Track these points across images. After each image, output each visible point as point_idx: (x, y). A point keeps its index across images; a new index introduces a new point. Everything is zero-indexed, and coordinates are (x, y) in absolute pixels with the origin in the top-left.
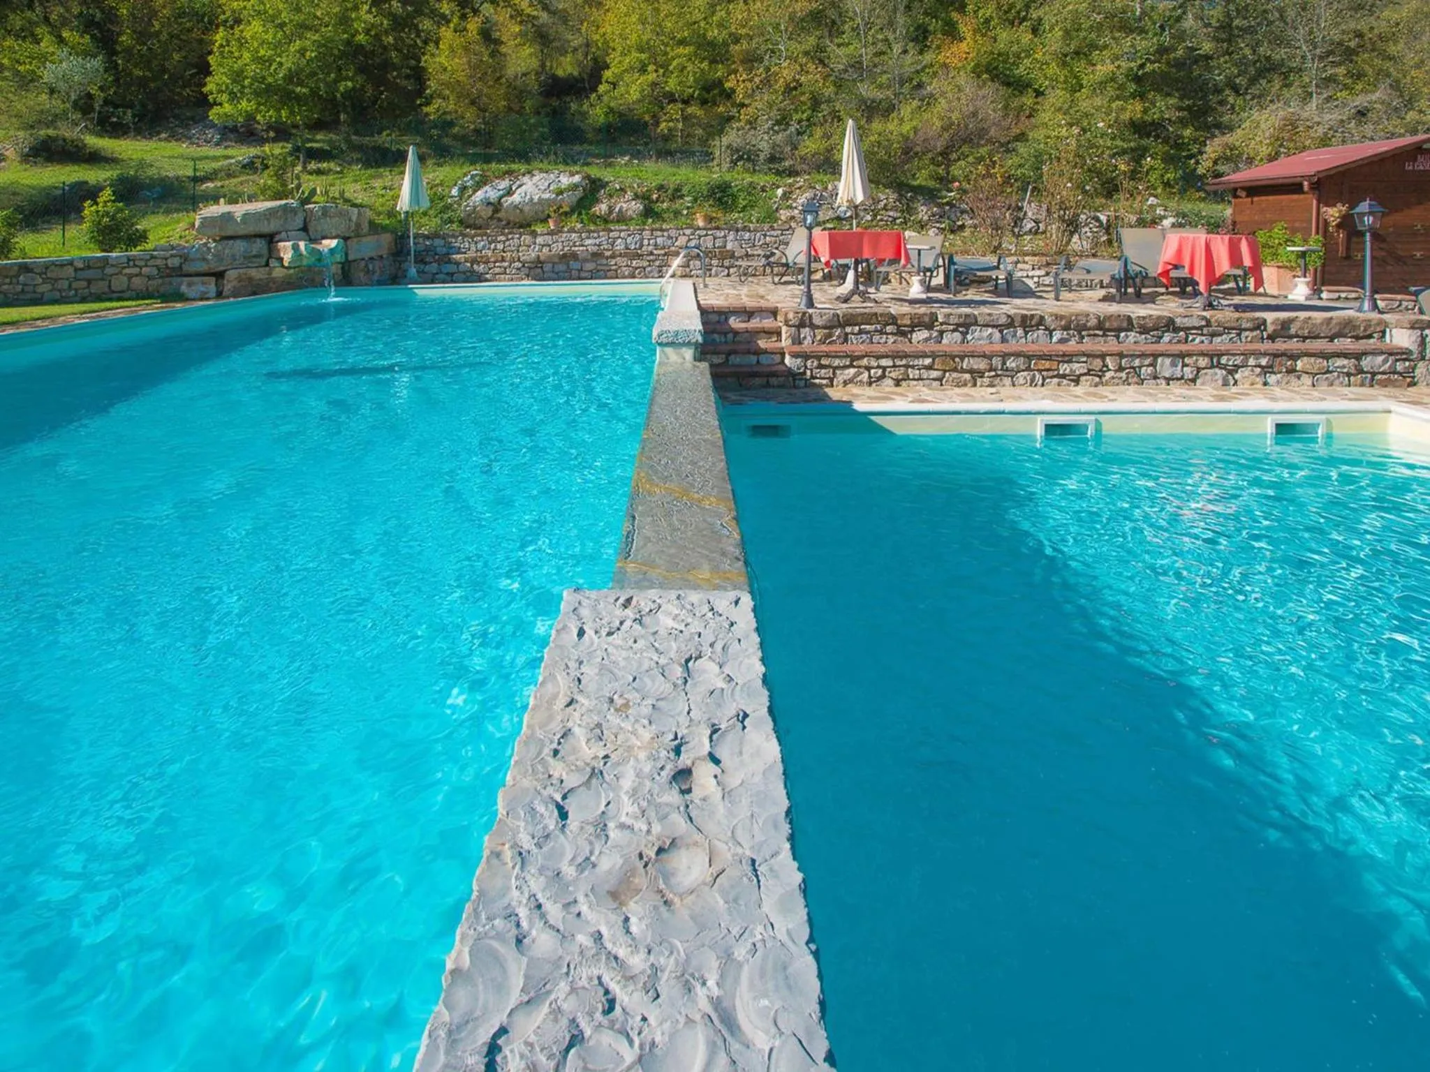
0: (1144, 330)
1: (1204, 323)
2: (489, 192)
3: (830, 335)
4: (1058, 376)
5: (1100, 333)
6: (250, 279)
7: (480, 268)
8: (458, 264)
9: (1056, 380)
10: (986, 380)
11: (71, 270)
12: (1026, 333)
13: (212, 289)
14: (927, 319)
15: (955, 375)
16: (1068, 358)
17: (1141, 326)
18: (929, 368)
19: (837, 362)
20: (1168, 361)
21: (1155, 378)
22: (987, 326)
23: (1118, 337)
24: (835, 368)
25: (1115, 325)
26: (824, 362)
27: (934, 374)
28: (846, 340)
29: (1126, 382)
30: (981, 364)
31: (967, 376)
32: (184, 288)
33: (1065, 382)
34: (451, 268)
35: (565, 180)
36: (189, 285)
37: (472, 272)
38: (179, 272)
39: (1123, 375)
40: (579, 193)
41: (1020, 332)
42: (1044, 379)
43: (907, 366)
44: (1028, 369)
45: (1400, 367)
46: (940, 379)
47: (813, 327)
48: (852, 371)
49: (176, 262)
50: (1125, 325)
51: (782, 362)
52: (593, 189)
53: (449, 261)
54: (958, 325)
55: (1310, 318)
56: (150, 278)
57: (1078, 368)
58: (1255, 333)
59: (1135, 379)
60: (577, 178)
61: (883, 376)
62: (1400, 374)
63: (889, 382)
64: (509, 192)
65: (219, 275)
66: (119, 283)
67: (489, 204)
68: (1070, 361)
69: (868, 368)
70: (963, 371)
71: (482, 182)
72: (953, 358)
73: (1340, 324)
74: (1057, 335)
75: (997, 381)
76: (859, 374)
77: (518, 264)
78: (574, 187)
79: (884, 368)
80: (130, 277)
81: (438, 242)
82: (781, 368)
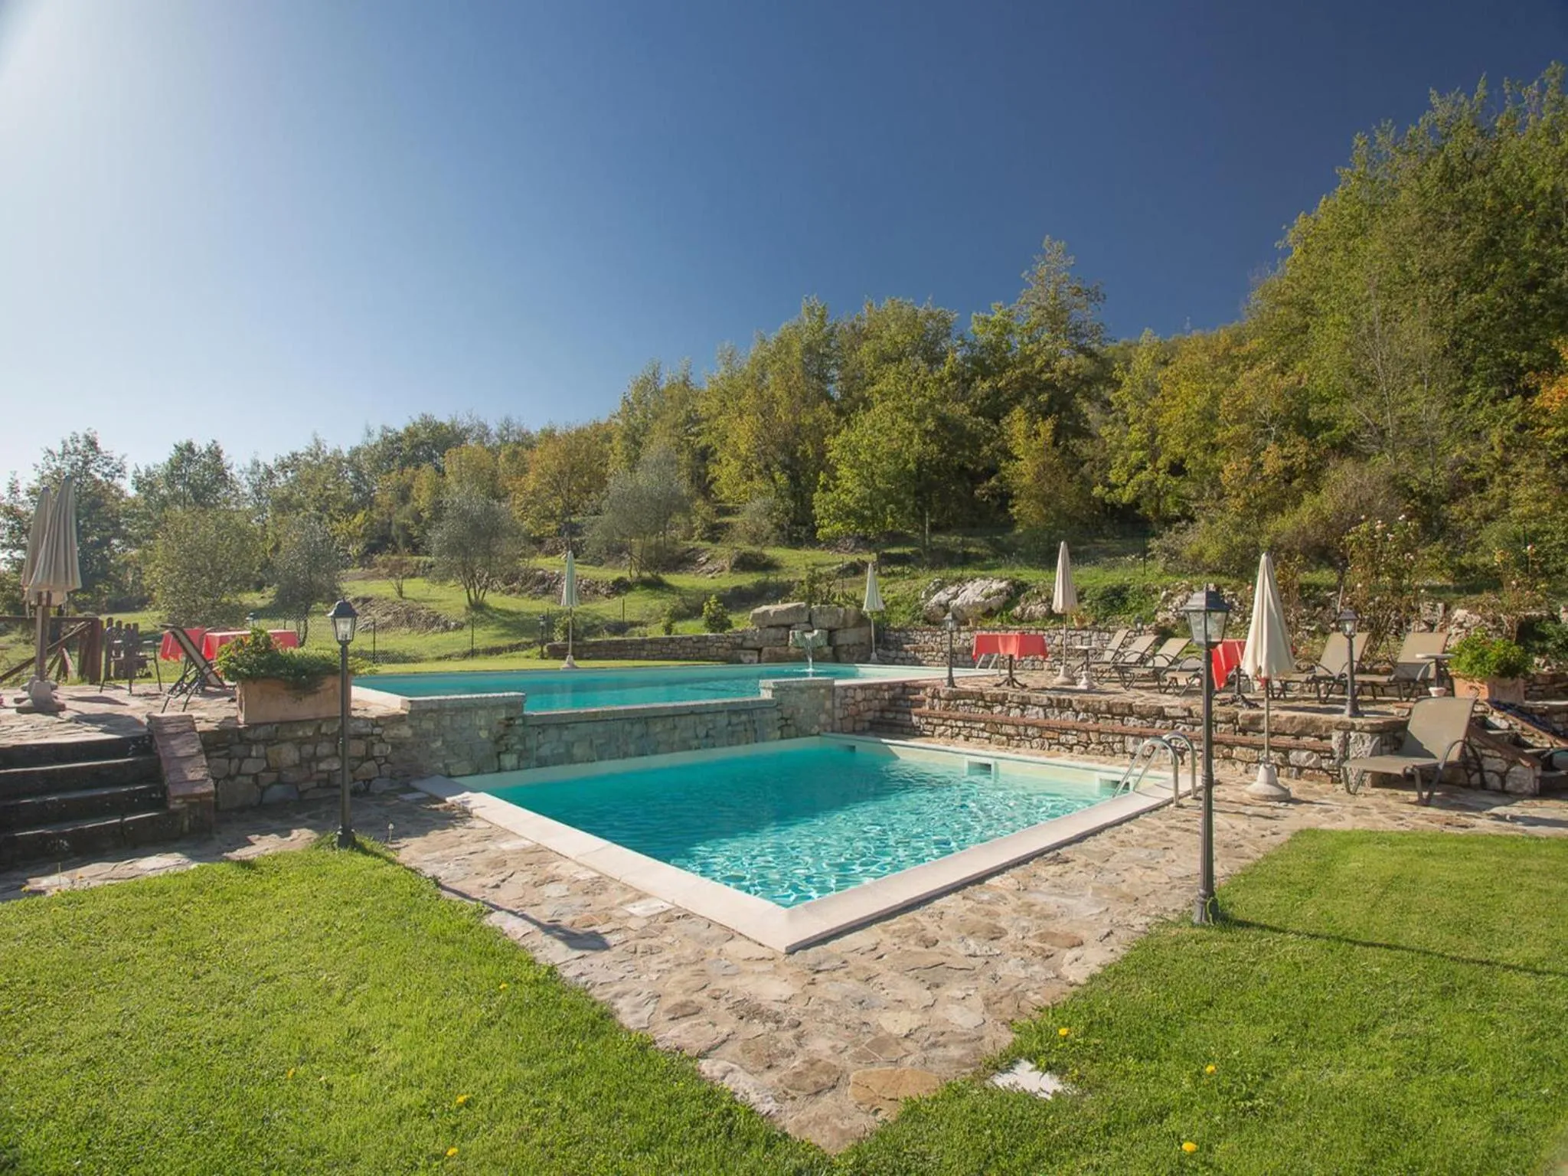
0: (1142, 717)
1: (1186, 714)
2: (941, 597)
3: (949, 705)
4: (1059, 744)
5: (1109, 716)
6: (776, 653)
7: (919, 656)
8: (907, 651)
9: (1057, 747)
10: (1015, 742)
11: (690, 642)
12: (1061, 712)
13: (756, 658)
14: (1000, 698)
15: (997, 736)
16: (1065, 731)
17: (1139, 713)
18: (983, 730)
19: (935, 721)
20: (1131, 739)
21: (1124, 752)
22: (1035, 705)
23: (1122, 721)
24: (936, 725)
25: (1119, 710)
26: (930, 720)
27: (986, 735)
28: (957, 710)
29: (1103, 753)
30: (1011, 730)
31: (1004, 738)
32: (742, 657)
33: (1063, 748)
34: (902, 654)
35: (996, 586)
36: (745, 655)
37: (916, 659)
38: (741, 647)
39: (1101, 748)
40: (1003, 597)
41: (1056, 712)
42: (1050, 745)
43: (972, 728)
44: (1040, 737)
45: (1325, 764)
46: (989, 739)
47: (940, 699)
48: (943, 728)
49: (739, 640)
50: (1126, 711)
51: (911, 720)
52: (1017, 591)
53: (902, 650)
54: (1020, 703)
55: (1277, 716)
56: (727, 649)
57: (1071, 739)
58: (1227, 726)
59: (1110, 752)
60: (1003, 585)
61: (958, 735)
62: (1326, 771)
63: (961, 737)
64: (956, 596)
65: (760, 650)
66: (713, 651)
67: (941, 605)
68: (1066, 734)
69: (952, 727)
70: (1003, 735)
71: (941, 586)
72: (996, 724)
73: (1302, 723)
74: (1081, 716)
75: (1022, 743)
76: (946, 730)
77: (941, 654)
78: (1000, 592)
79: (960, 728)
80: (718, 648)
81: (903, 634)
82: (909, 723)
